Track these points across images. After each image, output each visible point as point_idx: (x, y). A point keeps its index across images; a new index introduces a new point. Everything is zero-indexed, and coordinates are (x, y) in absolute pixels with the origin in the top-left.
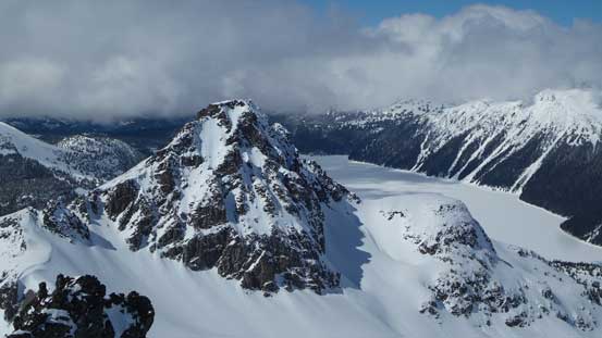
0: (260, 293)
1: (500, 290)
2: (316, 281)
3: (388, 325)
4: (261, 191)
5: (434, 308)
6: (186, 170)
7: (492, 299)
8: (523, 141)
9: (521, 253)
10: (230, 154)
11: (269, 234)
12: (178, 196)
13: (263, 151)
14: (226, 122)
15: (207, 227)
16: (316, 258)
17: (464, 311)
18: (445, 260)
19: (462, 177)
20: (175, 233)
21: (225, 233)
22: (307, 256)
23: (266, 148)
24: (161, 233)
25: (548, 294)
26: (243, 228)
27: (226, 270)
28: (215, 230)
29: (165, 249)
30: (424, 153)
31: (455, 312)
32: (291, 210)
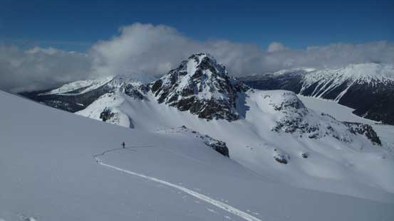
0: (205, 120)
1: (307, 125)
2: (228, 117)
3: (257, 134)
4: (208, 84)
5: (277, 129)
6: (181, 77)
7: (303, 128)
8: (340, 83)
9: (322, 114)
10: (197, 71)
11: (210, 99)
12: (177, 85)
13: (211, 71)
14: (198, 61)
15: (186, 96)
16: (229, 108)
17: (290, 131)
18: (284, 112)
19: (316, 96)
20: (175, 98)
21: (193, 98)
22: (225, 107)
23: (213, 70)
24: (170, 98)
25: (329, 128)
26: (200, 96)
27: (193, 111)
28: (189, 97)
29: (171, 103)
30: (303, 88)
31: (287, 131)
32: (220, 91)
